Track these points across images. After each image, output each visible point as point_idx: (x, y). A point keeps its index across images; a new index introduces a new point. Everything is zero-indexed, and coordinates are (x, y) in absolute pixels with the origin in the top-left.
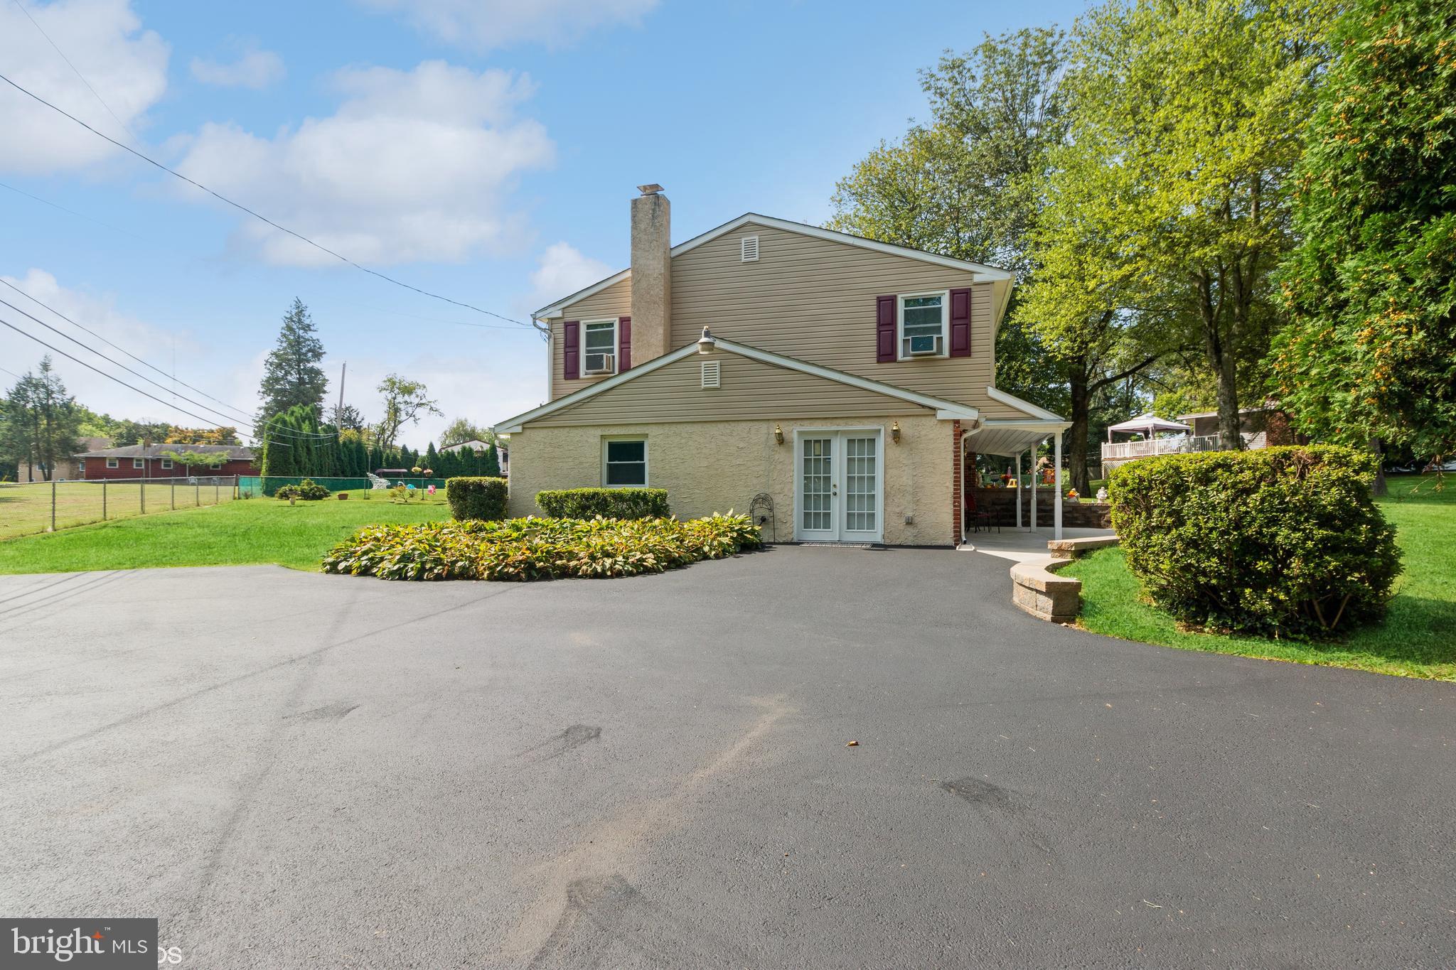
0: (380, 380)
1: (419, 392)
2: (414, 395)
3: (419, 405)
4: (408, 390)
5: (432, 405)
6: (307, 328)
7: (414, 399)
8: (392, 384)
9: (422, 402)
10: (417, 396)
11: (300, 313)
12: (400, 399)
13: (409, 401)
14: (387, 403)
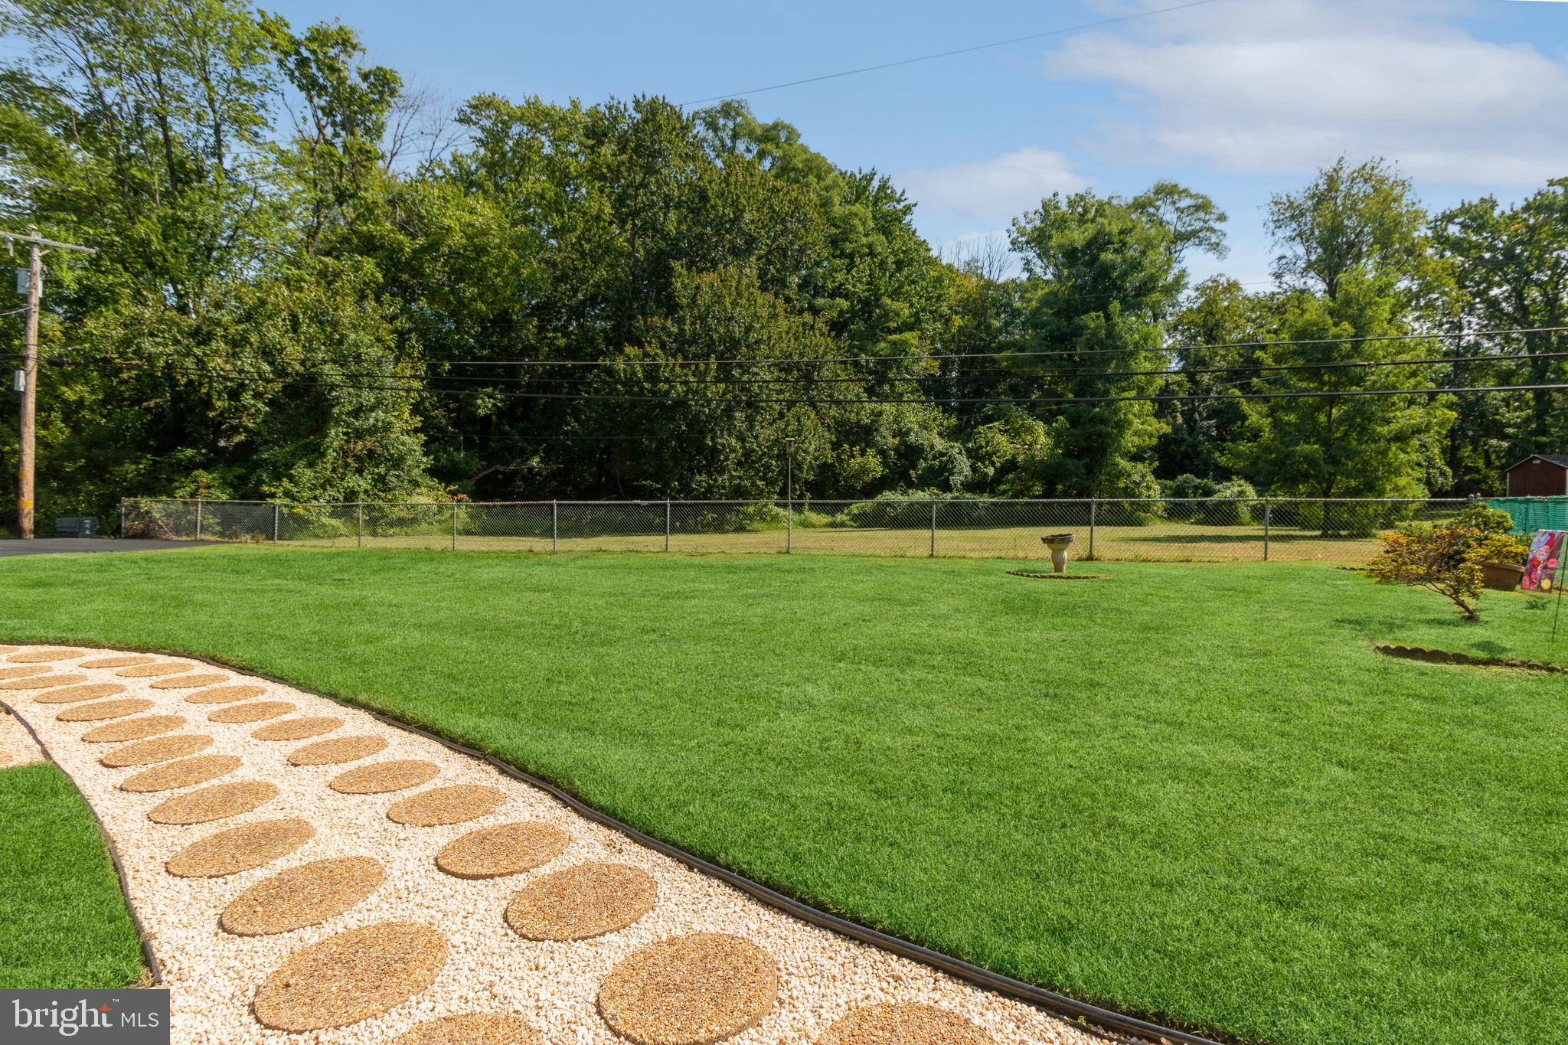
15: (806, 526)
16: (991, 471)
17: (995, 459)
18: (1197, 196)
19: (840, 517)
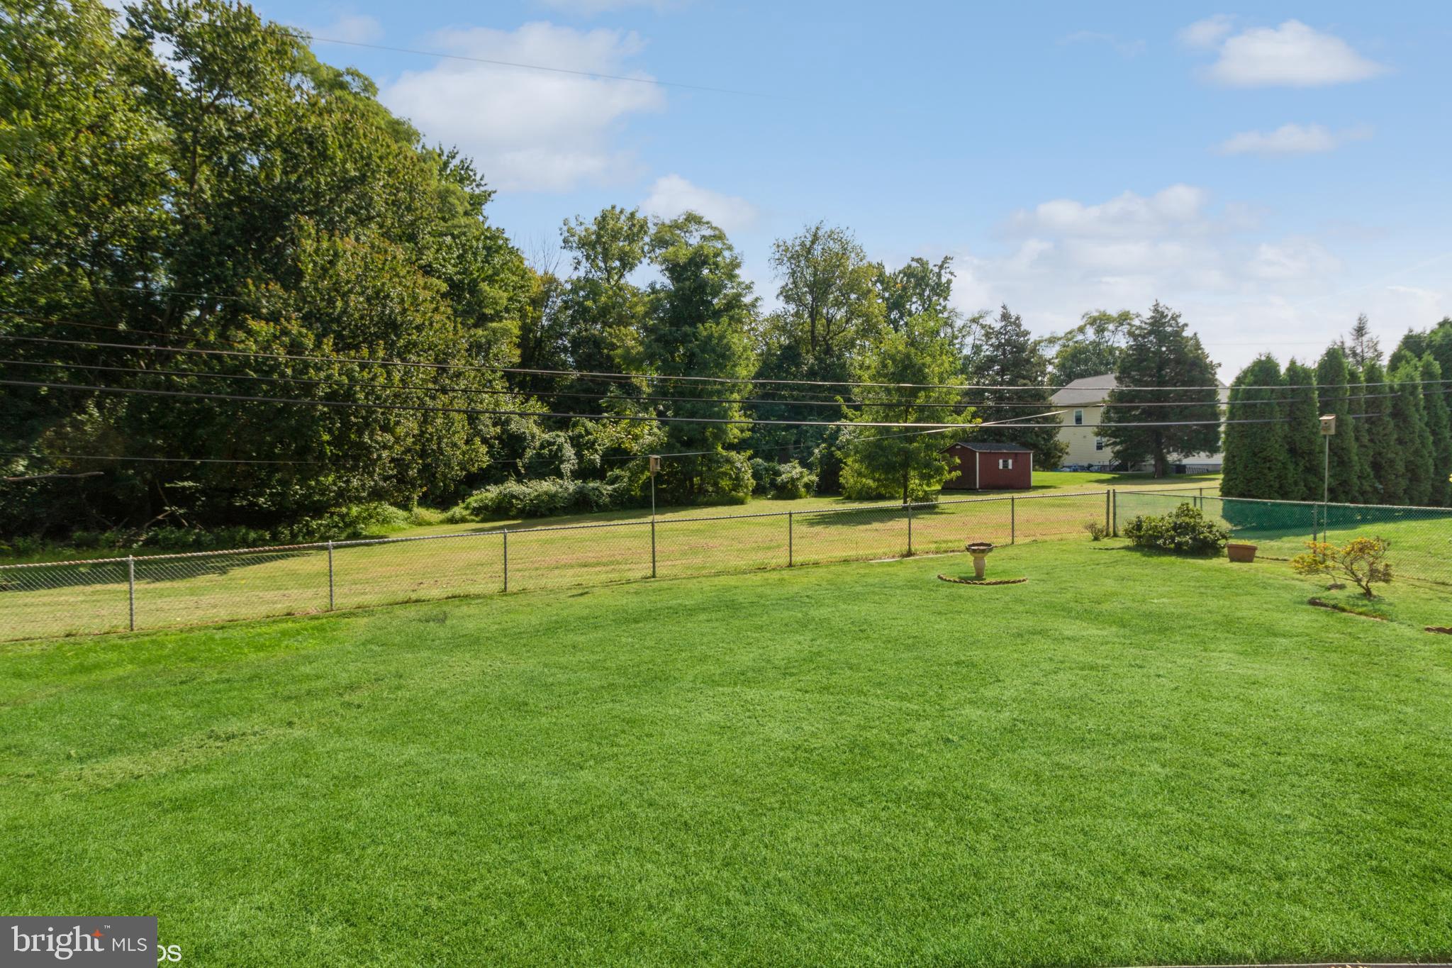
15: (420, 524)
16: (597, 458)
17: (597, 446)
18: (716, 228)
19: (458, 511)
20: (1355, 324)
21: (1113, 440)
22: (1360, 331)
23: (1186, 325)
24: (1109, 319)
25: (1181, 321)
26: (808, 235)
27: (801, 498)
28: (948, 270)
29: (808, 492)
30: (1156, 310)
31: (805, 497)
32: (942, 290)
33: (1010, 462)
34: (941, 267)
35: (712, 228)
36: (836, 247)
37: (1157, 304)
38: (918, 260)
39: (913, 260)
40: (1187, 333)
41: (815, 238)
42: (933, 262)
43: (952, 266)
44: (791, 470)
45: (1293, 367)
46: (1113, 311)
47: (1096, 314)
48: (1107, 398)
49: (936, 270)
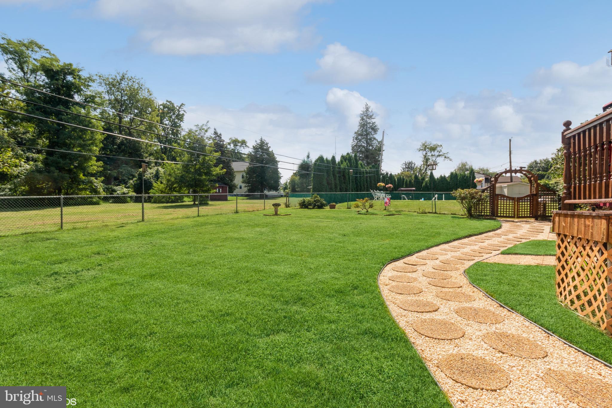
0: (419, 145)
1: (438, 149)
2: (436, 151)
3: (439, 156)
4: (433, 149)
5: (446, 155)
6: (370, 117)
7: (436, 153)
8: (425, 147)
9: (440, 154)
10: (438, 151)
11: (367, 109)
12: (429, 154)
13: (433, 154)
14: (423, 156)
20: (307, 154)
21: (247, 185)
22: (308, 157)
23: (270, 147)
24: (239, 142)
25: (269, 145)
26: (118, 76)
27: (128, 203)
28: (183, 109)
29: (131, 200)
30: (261, 140)
31: (130, 202)
32: (180, 117)
33: (221, 189)
34: (180, 108)
35: (50, 53)
36: (136, 86)
37: (261, 139)
38: (170, 102)
39: (167, 101)
40: (270, 150)
41: (123, 78)
42: (177, 104)
43: (184, 108)
44: (121, 190)
45: (327, 159)
46: (240, 139)
47: (234, 139)
48: (246, 170)
49: (178, 108)
